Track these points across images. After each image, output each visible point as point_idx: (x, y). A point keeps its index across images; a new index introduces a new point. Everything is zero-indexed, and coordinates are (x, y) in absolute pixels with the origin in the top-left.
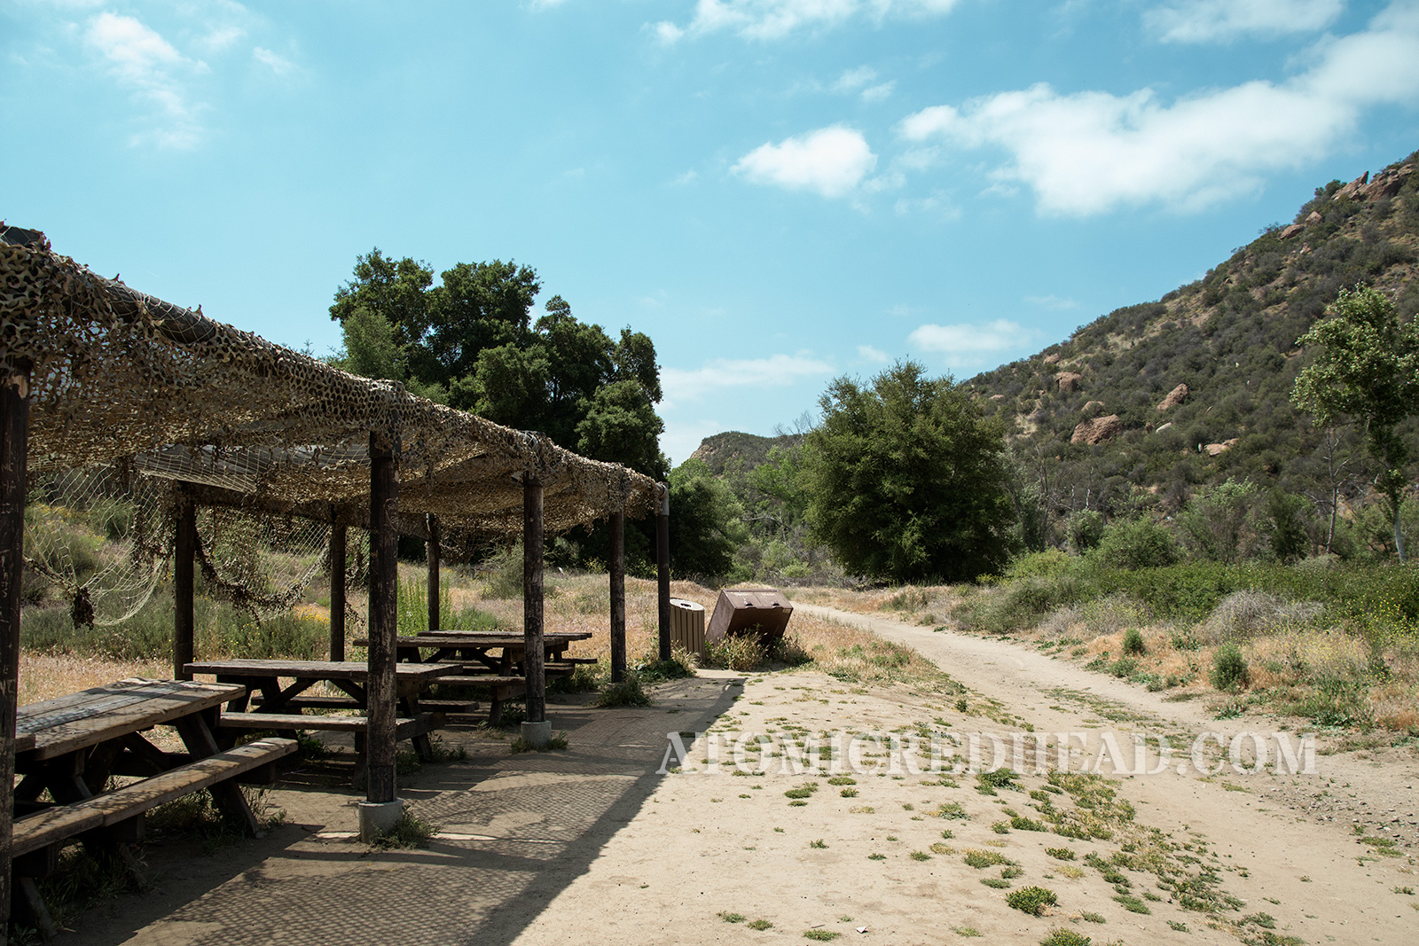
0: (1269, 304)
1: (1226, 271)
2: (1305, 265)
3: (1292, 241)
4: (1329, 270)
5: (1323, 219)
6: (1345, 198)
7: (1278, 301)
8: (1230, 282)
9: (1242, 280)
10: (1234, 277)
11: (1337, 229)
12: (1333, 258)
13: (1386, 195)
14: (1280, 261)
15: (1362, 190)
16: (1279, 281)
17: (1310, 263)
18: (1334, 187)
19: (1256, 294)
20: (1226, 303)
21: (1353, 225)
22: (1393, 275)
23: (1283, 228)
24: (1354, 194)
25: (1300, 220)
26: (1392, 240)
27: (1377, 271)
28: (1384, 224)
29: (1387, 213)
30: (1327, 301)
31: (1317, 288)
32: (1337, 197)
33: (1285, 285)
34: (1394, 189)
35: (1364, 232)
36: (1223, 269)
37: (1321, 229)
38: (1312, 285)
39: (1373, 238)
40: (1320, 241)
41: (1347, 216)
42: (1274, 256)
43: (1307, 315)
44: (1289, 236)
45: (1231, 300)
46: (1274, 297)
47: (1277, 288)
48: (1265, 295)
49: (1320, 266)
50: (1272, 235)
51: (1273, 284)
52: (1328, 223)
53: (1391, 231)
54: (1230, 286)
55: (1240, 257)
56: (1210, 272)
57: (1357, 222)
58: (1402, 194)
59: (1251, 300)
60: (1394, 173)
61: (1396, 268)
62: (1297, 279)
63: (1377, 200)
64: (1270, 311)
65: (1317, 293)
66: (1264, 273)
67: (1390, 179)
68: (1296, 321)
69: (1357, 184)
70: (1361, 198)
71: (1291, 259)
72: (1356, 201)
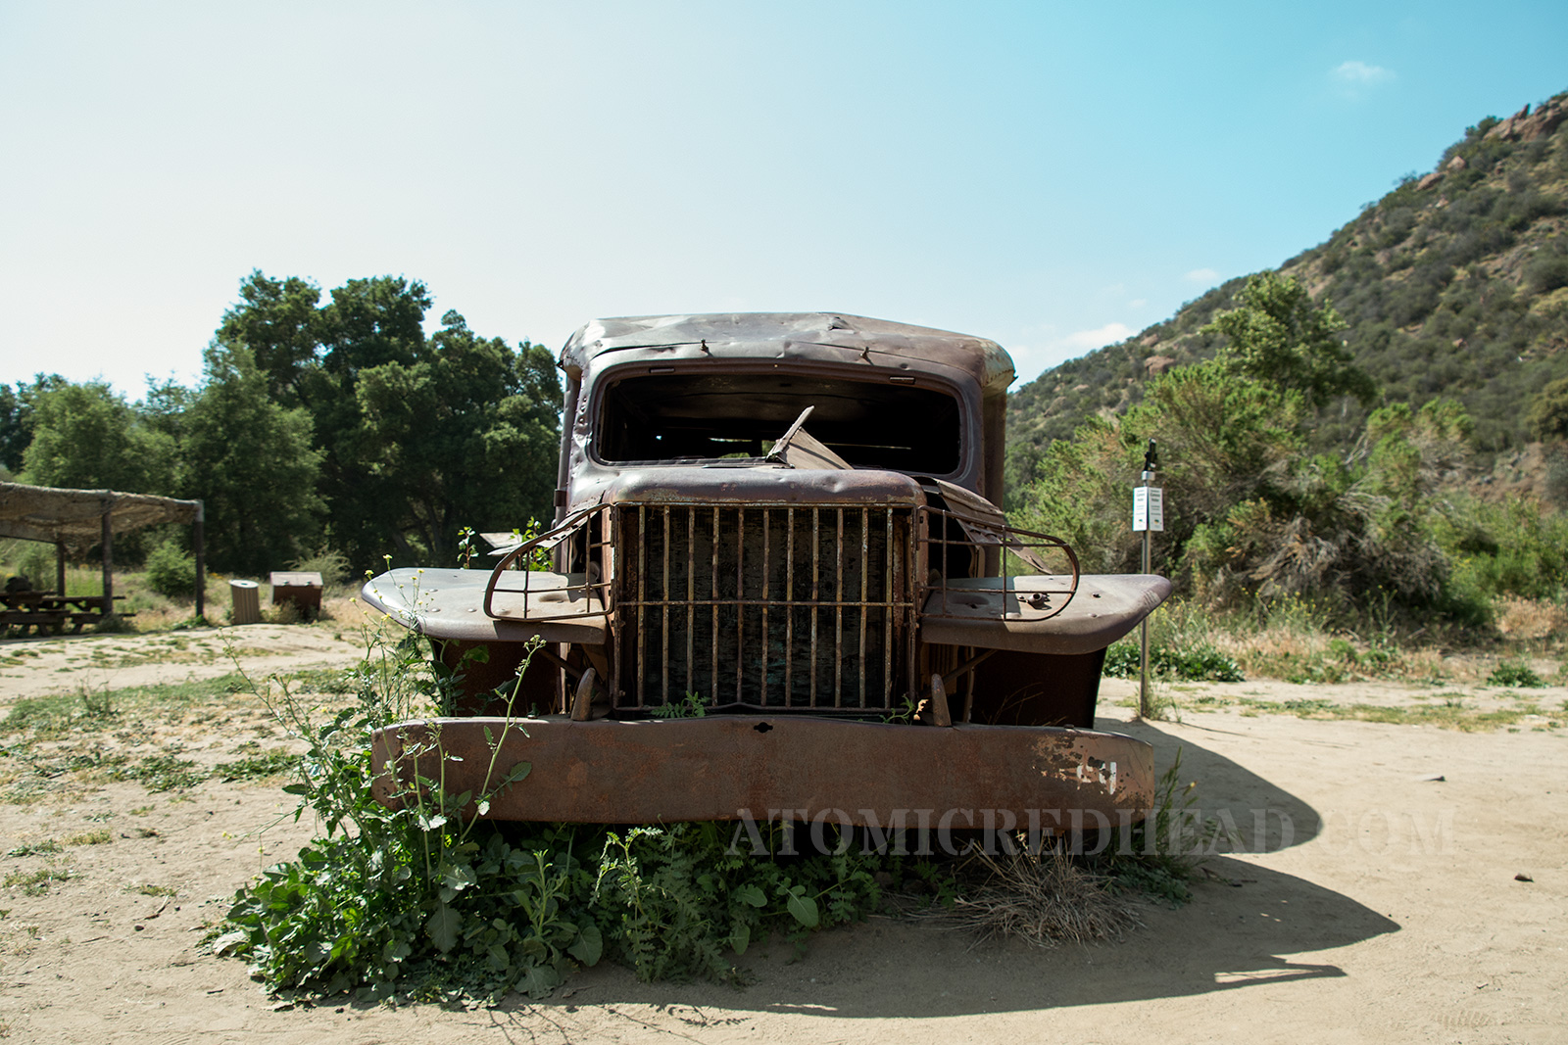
0: (1394, 270)
1: (1351, 231)
2: (1440, 222)
3: (1429, 193)
4: (1464, 226)
5: (1467, 166)
6: (1496, 139)
7: (1404, 266)
8: (1355, 244)
9: (1367, 242)
10: (1358, 239)
11: (1482, 177)
12: (1472, 212)
13: (1543, 134)
14: (1412, 218)
15: (1517, 128)
16: (1409, 243)
17: (1445, 219)
18: (1489, 124)
19: (1380, 258)
20: (1345, 271)
21: (1501, 171)
22: (1538, 231)
23: (1422, 177)
24: (1506, 133)
25: (1443, 166)
26: (1543, 188)
27: (1521, 226)
28: (1537, 169)
29: (1543, 155)
30: (1458, 265)
31: (1448, 249)
32: (1490, 135)
33: (1415, 246)
34: (1551, 127)
35: (1511, 179)
36: (1351, 228)
37: (1463, 177)
38: (1443, 246)
39: (1520, 186)
40: (1459, 192)
41: (1496, 160)
42: (1406, 212)
43: (1433, 282)
44: (1425, 188)
45: (1351, 266)
46: (1400, 261)
47: (1405, 250)
48: (1390, 259)
49: (1456, 222)
50: (1408, 185)
51: (1403, 245)
52: (1473, 170)
53: (1543, 178)
54: (1354, 249)
55: (1369, 213)
56: (1335, 233)
57: (1506, 167)
58: (1562, 131)
59: (1373, 266)
60: (1555, 106)
61: (1543, 223)
62: (1429, 238)
63: (1532, 139)
64: (1394, 277)
65: (1448, 255)
66: (1392, 233)
67: (1549, 114)
68: (1419, 290)
69: (1513, 120)
70: (1515, 137)
71: (1425, 214)
72: (1509, 142)
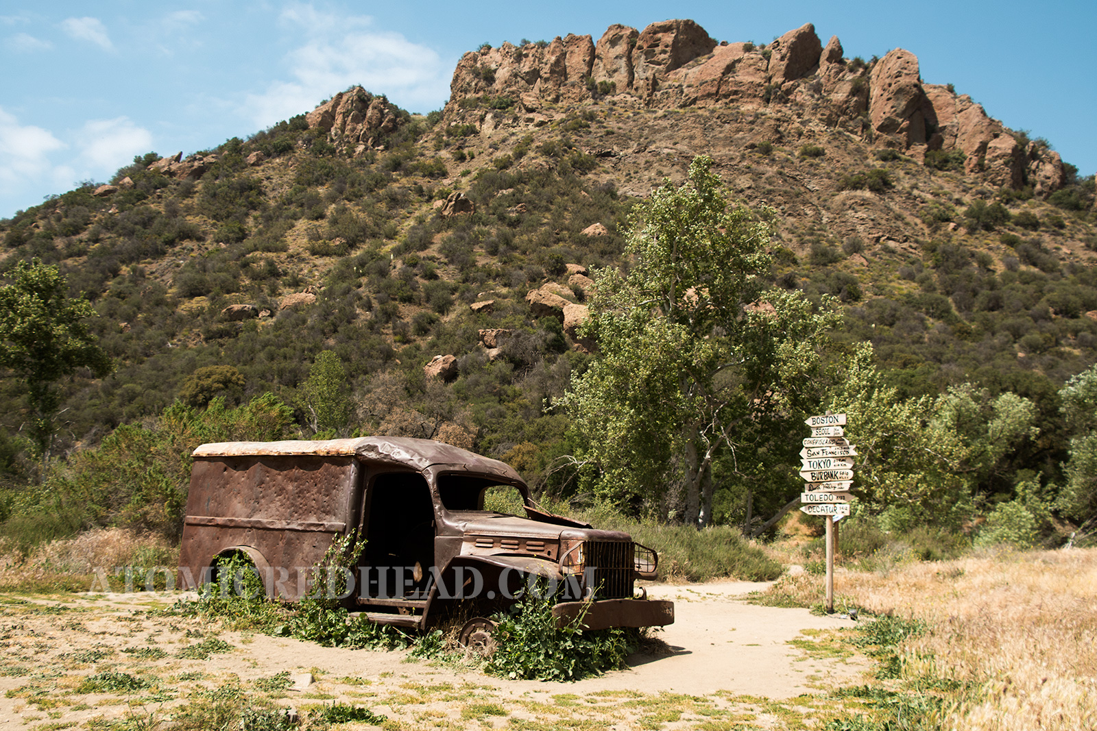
0: (70, 256)
1: (35, 215)
2: (110, 225)
3: (103, 200)
4: (130, 233)
5: (135, 186)
6: (157, 170)
7: (80, 254)
8: (37, 227)
9: (49, 228)
10: (41, 223)
11: (146, 198)
12: (136, 224)
13: (191, 177)
14: (89, 217)
15: (173, 168)
16: (84, 236)
17: (114, 224)
18: (152, 158)
19: (60, 243)
20: (28, 247)
21: (159, 197)
22: (184, 249)
23: (98, 185)
24: (166, 169)
25: (116, 181)
26: (189, 218)
27: (171, 243)
28: (185, 202)
29: (190, 193)
30: (123, 262)
31: (117, 248)
32: (152, 167)
33: (89, 240)
34: (198, 173)
35: (167, 206)
36: (34, 212)
37: (131, 194)
38: (113, 245)
39: (173, 213)
40: (128, 205)
41: (156, 188)
42: (84, 210)
43: (103, 272)
44: (101, 195)
45: (33, 244)
46: (76, 249)
47: (81, 241)
48: (68, 246)
49: (124, 228)
50: (87, 189)
51: (78, 237)
52: (139, 191)
53: (189, 210)
54: (37, 231)
55: (51, 204)
56: (20, 213)
57: (164, 195)
58: (204, 179)
59: (53, 249)
60: (201, 159)
61: (187, 244)
62: (101, 236)
63: (184, 180)
64: (69, 262)
65: (116, 253)
66: (71, 225)
67: (196, 164)
68: (92, 276)
69: (170, 160)
70: (171, 174)
71: (99, 216)
72: (166, 176)
